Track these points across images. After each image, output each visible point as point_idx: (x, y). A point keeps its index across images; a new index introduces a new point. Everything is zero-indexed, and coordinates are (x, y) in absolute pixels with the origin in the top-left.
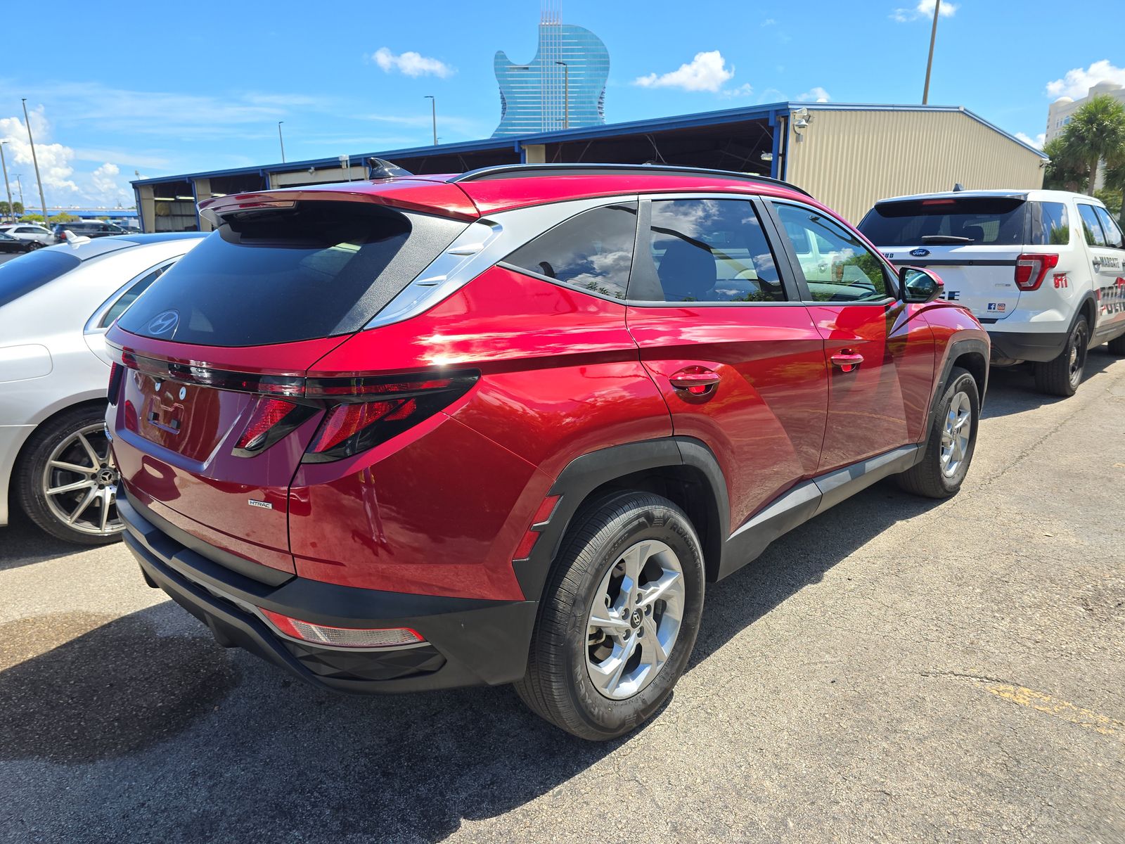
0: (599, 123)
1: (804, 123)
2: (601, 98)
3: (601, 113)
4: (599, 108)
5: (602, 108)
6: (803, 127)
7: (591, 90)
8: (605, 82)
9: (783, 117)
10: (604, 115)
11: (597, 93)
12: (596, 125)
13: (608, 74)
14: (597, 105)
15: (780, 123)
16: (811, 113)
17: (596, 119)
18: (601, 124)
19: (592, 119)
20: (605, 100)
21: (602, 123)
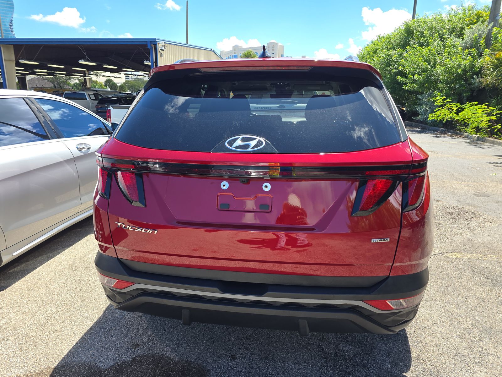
0: (12, 36)
1: (163, 49)
2: (11, 23)
3: (12, 31)
4: (10, 28)
5: (12, 28)
6: (163, 50)
7: (4, 18)
8: (12, 14)
9: (154, 45)
10: (14, 32)
11: (8, 20)
12: (10, 38)
13: (13, 10)
14: (9, 27)
15: (152, 47)
16: (166, 45)
17: (9, 34)
18: (13, 38)
19: (7, 34)
20: (14, 24)
21: (14, 36)
